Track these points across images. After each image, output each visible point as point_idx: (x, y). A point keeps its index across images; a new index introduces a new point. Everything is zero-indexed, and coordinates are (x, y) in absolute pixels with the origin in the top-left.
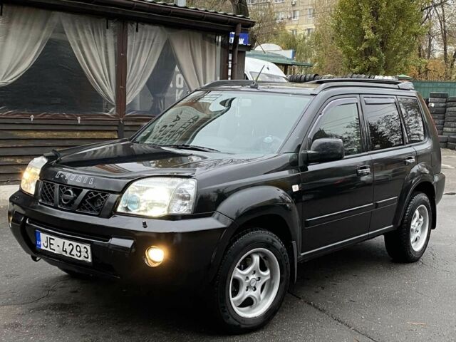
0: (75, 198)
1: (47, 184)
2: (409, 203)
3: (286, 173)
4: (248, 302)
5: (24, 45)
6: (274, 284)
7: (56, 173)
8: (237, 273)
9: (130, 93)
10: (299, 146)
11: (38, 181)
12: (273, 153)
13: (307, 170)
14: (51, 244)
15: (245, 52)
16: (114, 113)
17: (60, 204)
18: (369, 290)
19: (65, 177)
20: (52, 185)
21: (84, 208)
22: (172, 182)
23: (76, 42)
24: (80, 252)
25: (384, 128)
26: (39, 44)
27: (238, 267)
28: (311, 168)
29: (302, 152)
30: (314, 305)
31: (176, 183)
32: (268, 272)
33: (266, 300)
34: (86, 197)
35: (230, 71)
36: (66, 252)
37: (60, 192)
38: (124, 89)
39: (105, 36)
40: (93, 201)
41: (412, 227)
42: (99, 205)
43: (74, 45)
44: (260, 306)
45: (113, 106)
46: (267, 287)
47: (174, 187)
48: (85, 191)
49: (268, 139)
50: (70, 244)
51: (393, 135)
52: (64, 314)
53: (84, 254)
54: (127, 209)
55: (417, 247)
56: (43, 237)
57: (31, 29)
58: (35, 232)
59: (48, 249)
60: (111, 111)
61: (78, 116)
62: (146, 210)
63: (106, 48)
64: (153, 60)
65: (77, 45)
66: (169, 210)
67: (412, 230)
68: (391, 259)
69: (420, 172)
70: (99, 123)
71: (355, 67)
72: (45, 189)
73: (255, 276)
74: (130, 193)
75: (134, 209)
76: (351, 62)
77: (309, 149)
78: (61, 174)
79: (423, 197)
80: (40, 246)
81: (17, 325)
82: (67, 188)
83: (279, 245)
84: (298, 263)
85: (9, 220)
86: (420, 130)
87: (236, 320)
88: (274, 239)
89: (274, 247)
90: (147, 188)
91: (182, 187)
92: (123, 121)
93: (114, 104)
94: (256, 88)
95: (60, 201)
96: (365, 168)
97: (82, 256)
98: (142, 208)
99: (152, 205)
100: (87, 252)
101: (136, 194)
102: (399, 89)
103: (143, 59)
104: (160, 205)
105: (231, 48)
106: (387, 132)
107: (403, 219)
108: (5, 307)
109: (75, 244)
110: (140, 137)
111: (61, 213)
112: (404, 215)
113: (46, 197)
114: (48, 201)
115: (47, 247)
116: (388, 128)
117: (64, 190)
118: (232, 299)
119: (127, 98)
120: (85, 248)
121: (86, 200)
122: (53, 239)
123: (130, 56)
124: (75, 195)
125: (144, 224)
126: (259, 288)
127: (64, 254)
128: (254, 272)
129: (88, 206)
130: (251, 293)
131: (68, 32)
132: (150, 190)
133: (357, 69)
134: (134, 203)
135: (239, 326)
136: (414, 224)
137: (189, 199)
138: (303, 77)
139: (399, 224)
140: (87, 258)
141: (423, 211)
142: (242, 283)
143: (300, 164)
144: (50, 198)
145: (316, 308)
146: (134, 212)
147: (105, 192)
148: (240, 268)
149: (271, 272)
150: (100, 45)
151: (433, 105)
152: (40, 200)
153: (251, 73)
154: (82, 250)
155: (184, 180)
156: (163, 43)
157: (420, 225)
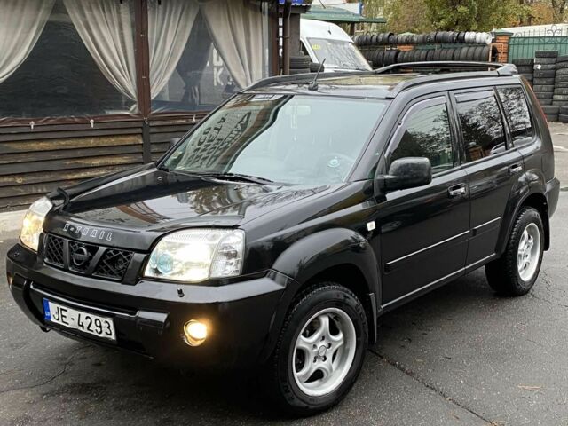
0: (90, 258)
1: (54, 238)
2: (515, 223)
3: (359, 207)
4: (318, 375)
5: (15, 32)
6: (348, 350)
7: (63, 225)
8: (302, 342)
9: (156, 84)
10: (375, 168)
11: (41, 234)
12: (341, 181)
13: (385, 199)
14: (63, 316)
15: (299, 15)
16: (136, 111)
17: (71, 266)
18: (468, 339)
19: (75, 229)
20: (60, 240)
21: (102, 272)
22: (214, 236)
23: (81, 23)
24: (100, 327)
25: (479, 117)
26: (35, 29)
27: (303, 335)
28: (391, 196)
29: (378, 177)
30: (399, 367)
31: (218, 236)
32: (341, 336)
33: (339, 371)
34: (103, 256)
35: (281, 40)
36: (82, 326)
37: (71, 250)
38: (148, 80)
39: (119, 13)
40: (114, 262)
41: (519, 252)
42: (121, 267)
43: (80, 28)
44: (333, 378)
45: (134, 103)
46: (340, 354)
47: (216, 242)
48: (102, 249)
49: (334, 162)
50: (87, 318)
51: (491, 126)
52: (86, 399)
53: (105, 329)
54: (157, 271)
55: (526, 276)
56: (53, 307)
57: (22, 10)
58: (42, 301)
59: (60, 322)
60: (132, 109)
61: (90, 119)
62: (181, 272)
63: (121, 28)
64: (182, 40)
65: (83, 26)
66: (210, 273)
67: (520, 255)
68: (494, 292)
69: (527, 181)
70: (118, 125)
71: (439, 20)
72: (52, 245)
73: (324, 343)
74: (160, 250)
75: (167, 272)
76: (435, 14)
77: (387, 173)
78: (71, 226)
79: (534, 213)
80: (49, 317)
81: (27, 419)
82: (80, 245)
83: (354, 301)
84: (378, 319)
85: (9, 282)
86: (525, 116)
87: (303, 401)
88: (347, 295)
89: (347, 305)
90: (181, 245)
91: (226, 242)
92: (149, 121)
93: (136, 100)
94: (316, 90)
95: (72, 261)
96: (459, 187)
97: (104, 333)
98: (176, 270)
99: (189, 265)
100: (109, 327)
101: (167, 252)
102: (499, 76)
103: (169, 40)
104: (199, 265)
105: (281, 11)
106: (483, 123)
107: (508, 244)
108: (11, 393)
109: (93, 317)
110: (169, 160)
111: (73, 278)
112: (510, 239)
113: (53, 255)
114: (55, 260)
115: (58, 319)
116: (485, 116)
117: (75, 248)
118: (296, 375)
119: (152, 91)
120: (106, 322)
121: (104, 261)
122: (66, 310)
123: (152, 35)
124: (90, 255)
125: (180, 292)
126: (329, 358)
127: (81, 329)
128: (323, 338)
129: (107, 268)
130: (320, 364)
131: (72, 12)
132: (186, 247)
133: (442, 23)
134: (165, 263)
135: (307, 407)
136: (522, 247)
137: (235, 255)
138: (375, 37)
139: (503, 251)
140: (110, 334)
141: (533, 231)
142: (309, 354)
143: (376, 193)
144: (59, 257)
145: (402, 370)
146: (166, 276)
147: (127, 251)
148: (305, 335)
149: (344, 335)
150: (113, 23)
151: (539, 67)
152: (46, 260)
153: (308, 39)
154: (103, 324)
155: (229, 231)
156: (194, 17)
157: (530, 249)
